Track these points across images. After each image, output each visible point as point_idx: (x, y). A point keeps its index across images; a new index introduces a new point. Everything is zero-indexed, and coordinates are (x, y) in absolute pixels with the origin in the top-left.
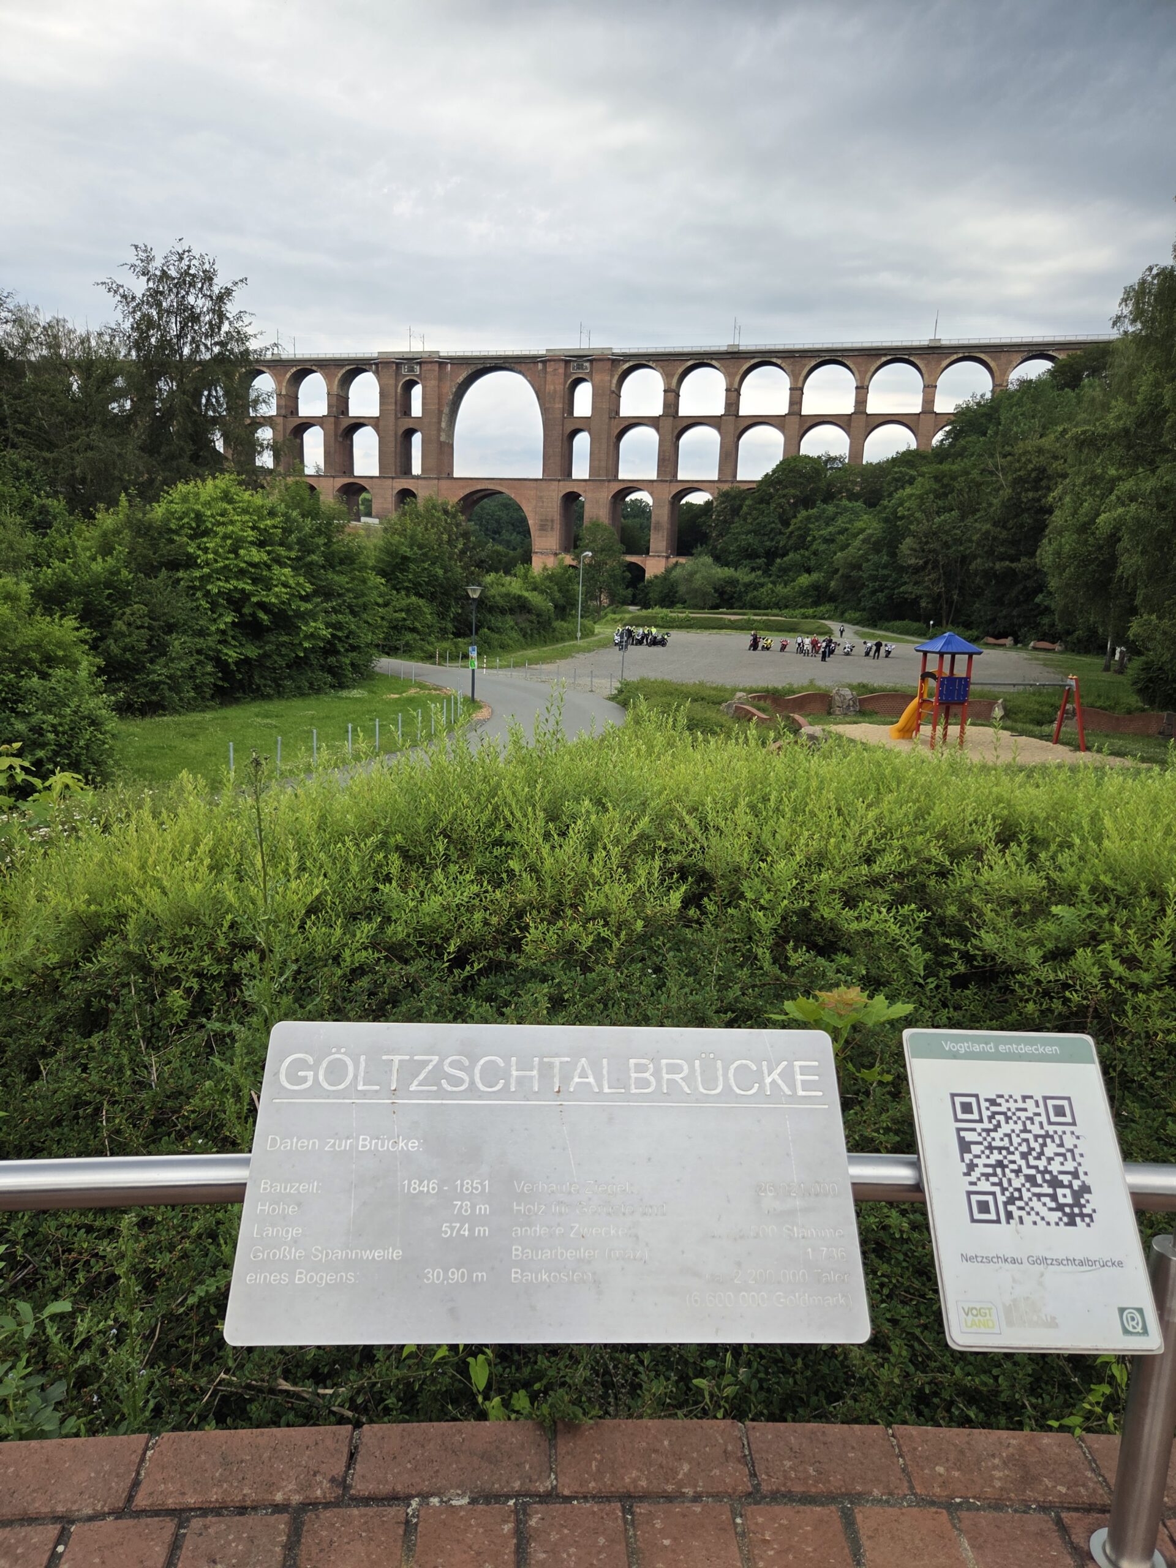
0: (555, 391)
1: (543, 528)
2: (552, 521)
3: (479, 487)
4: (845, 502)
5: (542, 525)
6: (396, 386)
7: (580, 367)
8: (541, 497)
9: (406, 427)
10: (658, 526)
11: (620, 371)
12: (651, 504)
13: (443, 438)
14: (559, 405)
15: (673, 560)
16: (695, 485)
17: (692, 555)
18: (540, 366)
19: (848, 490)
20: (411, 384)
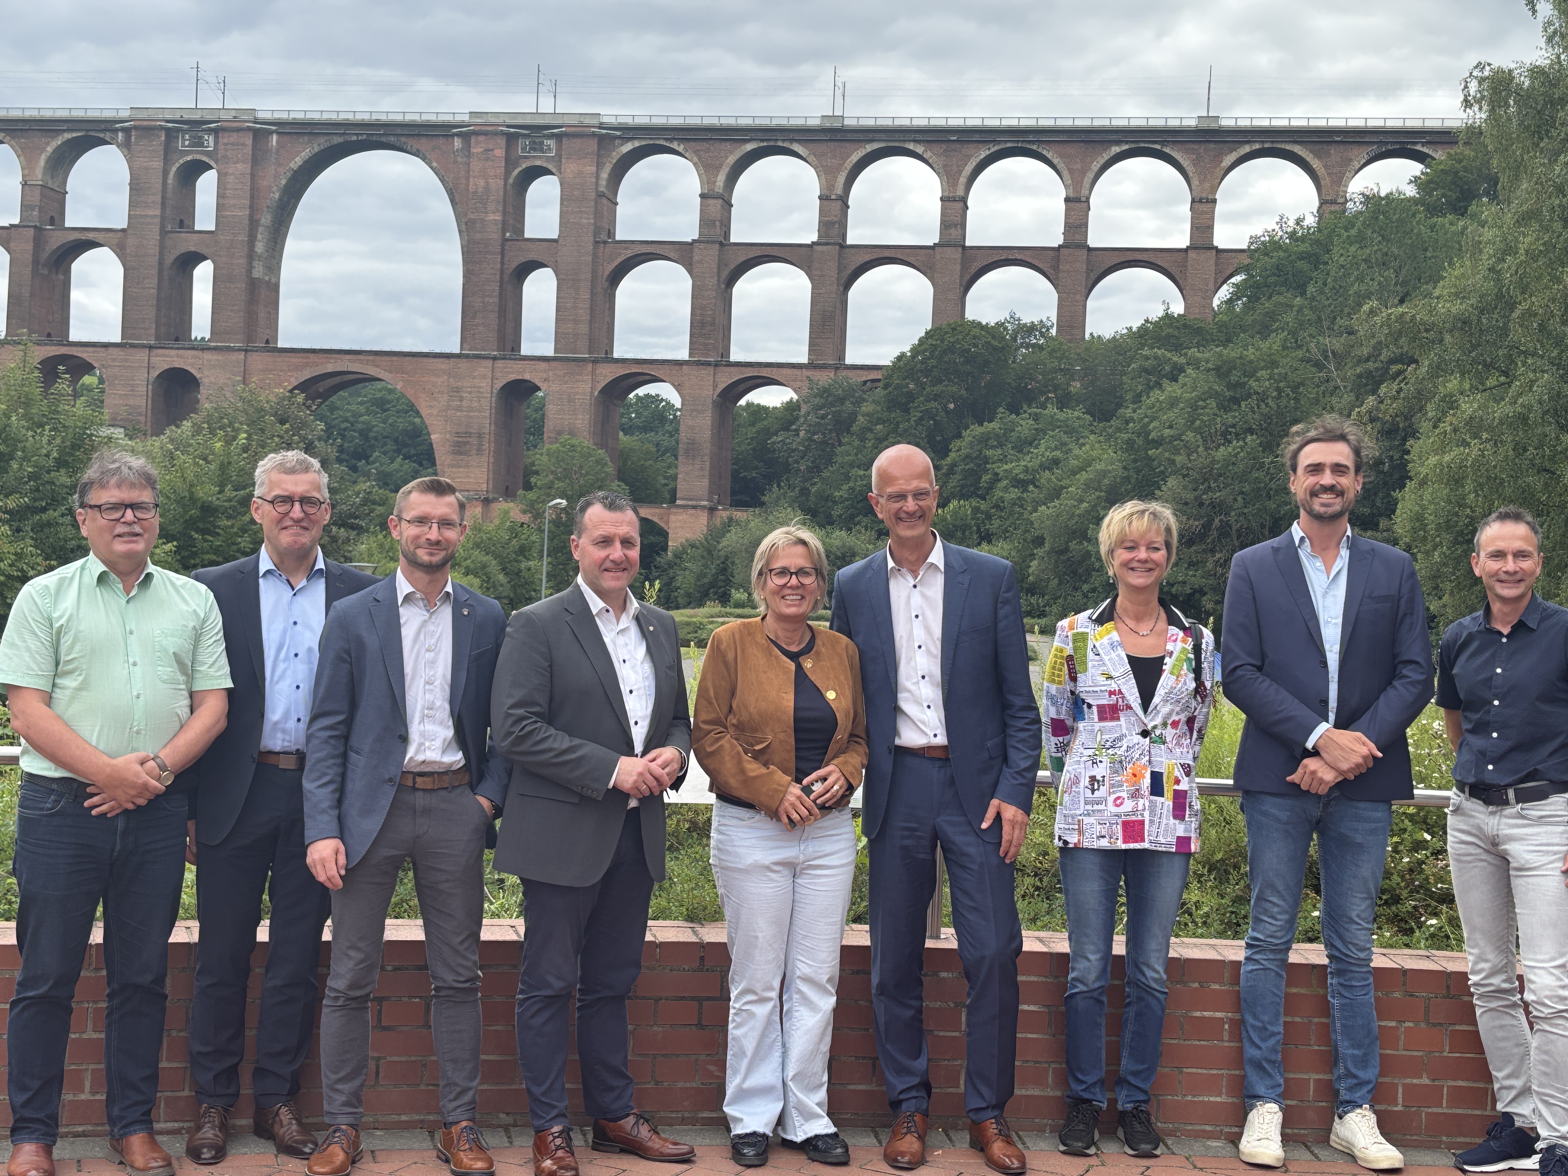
0: (487, 189)
1: (460, 448)
2: (480, 436)
3: (330, 368)
4: (1051, 410)
5: (458, 444)
6: (165, 173)
7: (537, 147)
8: (457, 390)
9: (183, 248)
10: (693, 450)
11: (615, 156)
12: (678, 405)
13: (258, 272)
14: (495, 217)
15: (723, 514)
16: (765, 372)
17: (762, 504)
18: (457, 143)
19: (1056, 389)
20: (197, 169)
